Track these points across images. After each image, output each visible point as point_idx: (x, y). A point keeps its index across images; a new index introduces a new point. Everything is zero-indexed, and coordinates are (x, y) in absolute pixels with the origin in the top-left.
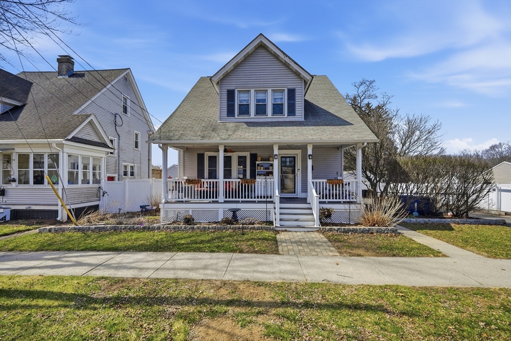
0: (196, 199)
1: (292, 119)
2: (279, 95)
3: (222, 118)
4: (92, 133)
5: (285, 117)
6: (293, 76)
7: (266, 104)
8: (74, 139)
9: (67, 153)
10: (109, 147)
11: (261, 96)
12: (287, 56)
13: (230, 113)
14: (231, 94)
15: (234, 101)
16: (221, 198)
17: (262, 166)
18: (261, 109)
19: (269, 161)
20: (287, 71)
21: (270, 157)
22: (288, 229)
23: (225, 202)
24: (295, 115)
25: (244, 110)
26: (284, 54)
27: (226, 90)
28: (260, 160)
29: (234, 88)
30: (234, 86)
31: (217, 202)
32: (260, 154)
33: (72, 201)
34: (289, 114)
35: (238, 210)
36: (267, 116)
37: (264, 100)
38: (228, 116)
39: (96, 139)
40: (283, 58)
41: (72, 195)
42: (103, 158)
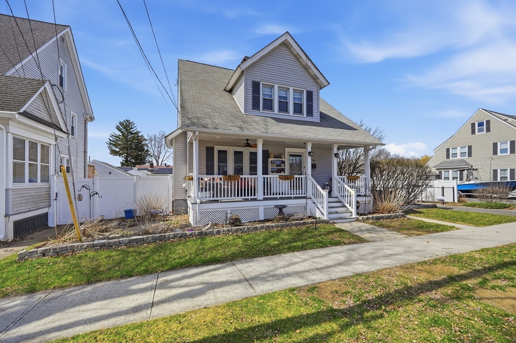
0: (226, 198)
1: (309, 119)
2: (298, 96)
3: (247, 110)
4: (42, 108)
5: (304, 117)
6: (311, 80)
7: (287, 102)
8: (25, 114)
9: (13, 134)
10: (61, 130)
11: (283, 94)
12: (309, 59)
13: (256, 106)
14: (256, 86)
15: (259, 93)
16: (260, 195)
17: (274, 163)
18: (284, 107)
19: (281, 158)
20: (306, 74)
21: (282, 154)
22: (335, 221)
23: (265, 199)
24: (312, 116)
25: (268, 105)
26: (307, 57)
27: (251, 81)
28: (273, 157)
29: (259, 80)
30: (259, 78)
31: (255, 200)
32: (271, 150)
33: (19, 209)
34: (308, 115)
35: (285, 206)
36: (289, 113)
37: (286, 98)
38: (253, 109)
39: (46, 118)
40: (305, 60)
41: (19, 199)
42: (52, 146)
